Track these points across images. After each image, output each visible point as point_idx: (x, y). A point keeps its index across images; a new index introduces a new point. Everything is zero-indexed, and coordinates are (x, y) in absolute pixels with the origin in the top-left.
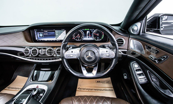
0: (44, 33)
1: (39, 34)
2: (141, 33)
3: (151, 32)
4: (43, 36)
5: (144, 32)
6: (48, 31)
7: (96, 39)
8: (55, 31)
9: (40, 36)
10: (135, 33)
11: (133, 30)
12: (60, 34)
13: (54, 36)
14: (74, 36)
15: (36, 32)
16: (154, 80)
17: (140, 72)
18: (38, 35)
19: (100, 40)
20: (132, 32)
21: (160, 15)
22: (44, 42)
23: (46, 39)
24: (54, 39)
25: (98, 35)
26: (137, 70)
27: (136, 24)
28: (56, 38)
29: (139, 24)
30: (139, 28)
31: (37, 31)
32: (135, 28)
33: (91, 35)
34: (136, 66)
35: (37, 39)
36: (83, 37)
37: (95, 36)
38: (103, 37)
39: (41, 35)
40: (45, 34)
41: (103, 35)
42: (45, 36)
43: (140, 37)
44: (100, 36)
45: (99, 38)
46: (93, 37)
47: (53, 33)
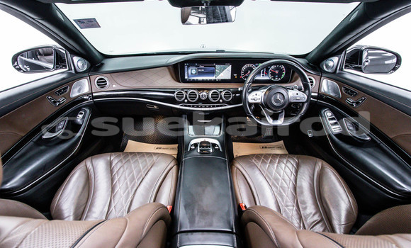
1: (192, 70)
2: (338, 71)
3: (350, 68)
4: (196, 74)
5: (341, 69)
6: (205, 66)
7: (274, 78)
8: (215, 67)
9: (192, 74)
10: (330, 71)
11: (327, 66)
12: (221, 71)
13: (213, 73)
14: (243, 74)
15: (186, 67)
16: (351, 128)
17: (335, 121)
18: (190, 72)
19: (280, 79)
20: (326, 70)
21: (363, 48)
22: (194, 82)
23: (200, 78)
24: (213, 78)
25: (277, 72)
26: (330, 119)
27: (333, 58)
28: (216, 77)
29: (335, 59)
30: (336, 64)
31: (189, 66)
32: (331, 64)
33: (267, 73)
34: (329, 114)
35: (186, 77)
37: (273, 74)
38: (283, 76)
39: (194, 72)
40: (199, 70)
41: (284, 73)
42: (200, 74)
43: (336, 76)
44: (280, 75)
45: (278, 77)
46: (270, 75)
47: (211, 69)
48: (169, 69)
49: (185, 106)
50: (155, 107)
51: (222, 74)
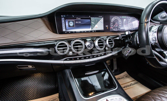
0: (75, 21)
1: (69, 22)
4: (73, 26)
6: (82, 19)
8: (90, 19)
9: (69, 26)
12: (96, 23)
13: (89, 25)
14: (112, 25)
15: (63, 19)
18: (67, 24)
23: (78, 30)
24: (90, 29)
28: (92, 28)
31: (66, 18)
33: (127, 24)
35: (64, 30)
36: (120, 26)
39: (71, 24)
40: (77, 22)
42: (77, 26)
46: (129, 26)
47: (88, 21)
48: (44, 21)
49: (71, 59)
50: (30, 67)
51: (96, 26)
